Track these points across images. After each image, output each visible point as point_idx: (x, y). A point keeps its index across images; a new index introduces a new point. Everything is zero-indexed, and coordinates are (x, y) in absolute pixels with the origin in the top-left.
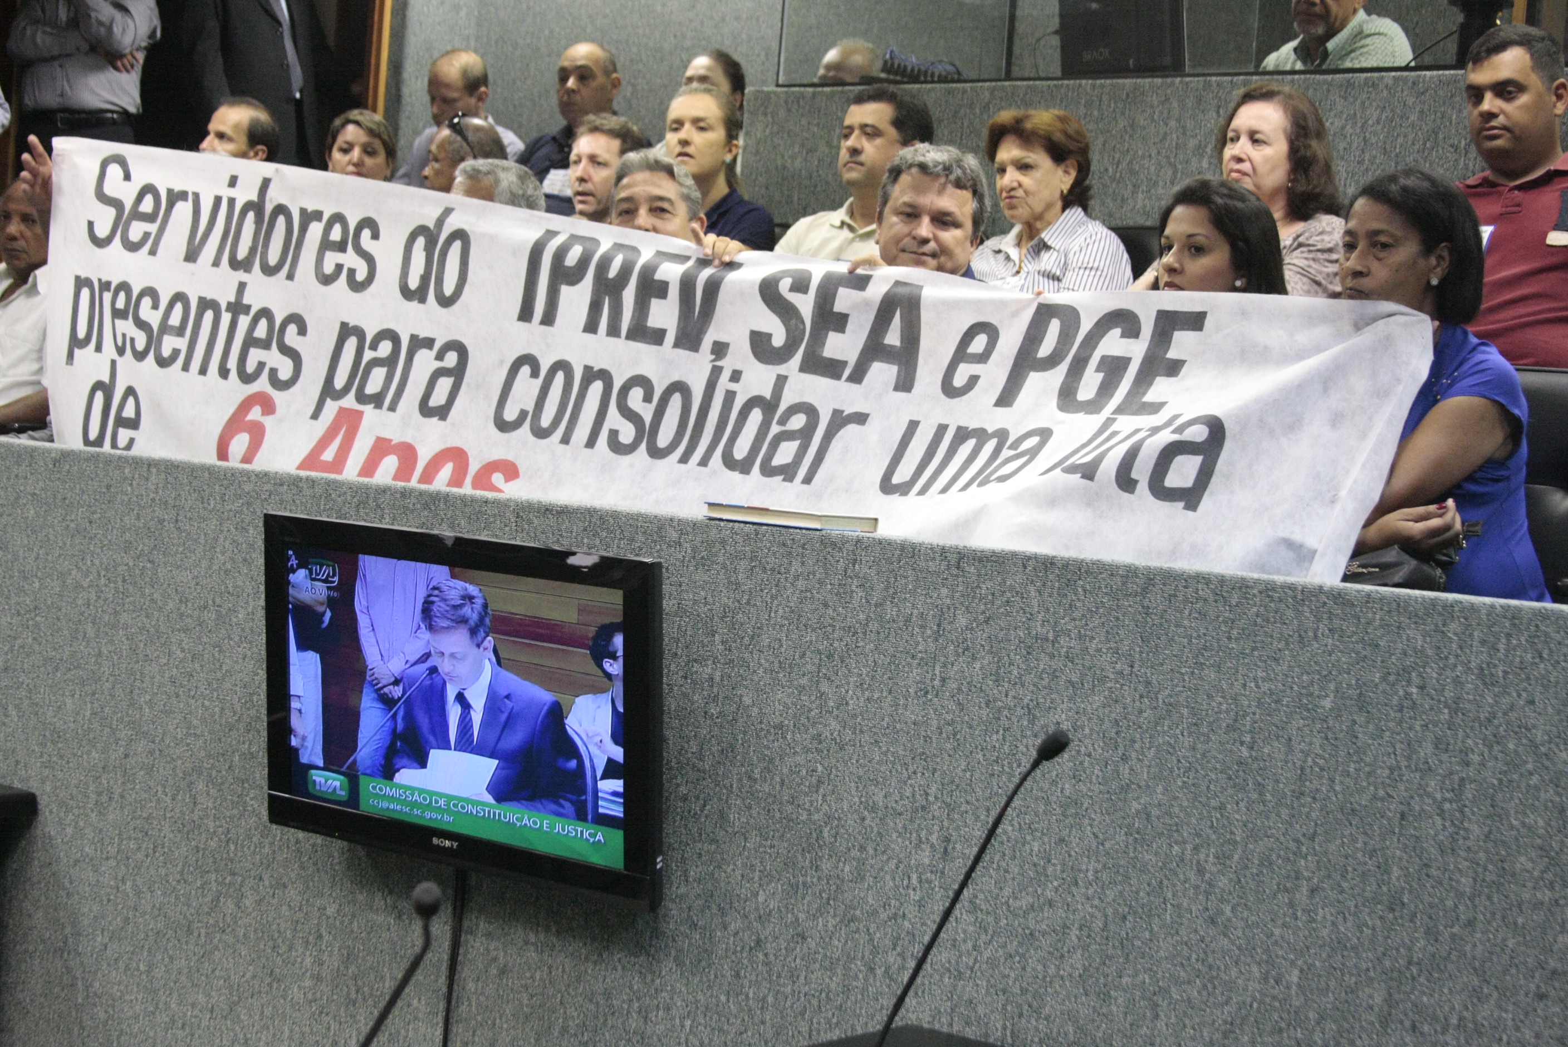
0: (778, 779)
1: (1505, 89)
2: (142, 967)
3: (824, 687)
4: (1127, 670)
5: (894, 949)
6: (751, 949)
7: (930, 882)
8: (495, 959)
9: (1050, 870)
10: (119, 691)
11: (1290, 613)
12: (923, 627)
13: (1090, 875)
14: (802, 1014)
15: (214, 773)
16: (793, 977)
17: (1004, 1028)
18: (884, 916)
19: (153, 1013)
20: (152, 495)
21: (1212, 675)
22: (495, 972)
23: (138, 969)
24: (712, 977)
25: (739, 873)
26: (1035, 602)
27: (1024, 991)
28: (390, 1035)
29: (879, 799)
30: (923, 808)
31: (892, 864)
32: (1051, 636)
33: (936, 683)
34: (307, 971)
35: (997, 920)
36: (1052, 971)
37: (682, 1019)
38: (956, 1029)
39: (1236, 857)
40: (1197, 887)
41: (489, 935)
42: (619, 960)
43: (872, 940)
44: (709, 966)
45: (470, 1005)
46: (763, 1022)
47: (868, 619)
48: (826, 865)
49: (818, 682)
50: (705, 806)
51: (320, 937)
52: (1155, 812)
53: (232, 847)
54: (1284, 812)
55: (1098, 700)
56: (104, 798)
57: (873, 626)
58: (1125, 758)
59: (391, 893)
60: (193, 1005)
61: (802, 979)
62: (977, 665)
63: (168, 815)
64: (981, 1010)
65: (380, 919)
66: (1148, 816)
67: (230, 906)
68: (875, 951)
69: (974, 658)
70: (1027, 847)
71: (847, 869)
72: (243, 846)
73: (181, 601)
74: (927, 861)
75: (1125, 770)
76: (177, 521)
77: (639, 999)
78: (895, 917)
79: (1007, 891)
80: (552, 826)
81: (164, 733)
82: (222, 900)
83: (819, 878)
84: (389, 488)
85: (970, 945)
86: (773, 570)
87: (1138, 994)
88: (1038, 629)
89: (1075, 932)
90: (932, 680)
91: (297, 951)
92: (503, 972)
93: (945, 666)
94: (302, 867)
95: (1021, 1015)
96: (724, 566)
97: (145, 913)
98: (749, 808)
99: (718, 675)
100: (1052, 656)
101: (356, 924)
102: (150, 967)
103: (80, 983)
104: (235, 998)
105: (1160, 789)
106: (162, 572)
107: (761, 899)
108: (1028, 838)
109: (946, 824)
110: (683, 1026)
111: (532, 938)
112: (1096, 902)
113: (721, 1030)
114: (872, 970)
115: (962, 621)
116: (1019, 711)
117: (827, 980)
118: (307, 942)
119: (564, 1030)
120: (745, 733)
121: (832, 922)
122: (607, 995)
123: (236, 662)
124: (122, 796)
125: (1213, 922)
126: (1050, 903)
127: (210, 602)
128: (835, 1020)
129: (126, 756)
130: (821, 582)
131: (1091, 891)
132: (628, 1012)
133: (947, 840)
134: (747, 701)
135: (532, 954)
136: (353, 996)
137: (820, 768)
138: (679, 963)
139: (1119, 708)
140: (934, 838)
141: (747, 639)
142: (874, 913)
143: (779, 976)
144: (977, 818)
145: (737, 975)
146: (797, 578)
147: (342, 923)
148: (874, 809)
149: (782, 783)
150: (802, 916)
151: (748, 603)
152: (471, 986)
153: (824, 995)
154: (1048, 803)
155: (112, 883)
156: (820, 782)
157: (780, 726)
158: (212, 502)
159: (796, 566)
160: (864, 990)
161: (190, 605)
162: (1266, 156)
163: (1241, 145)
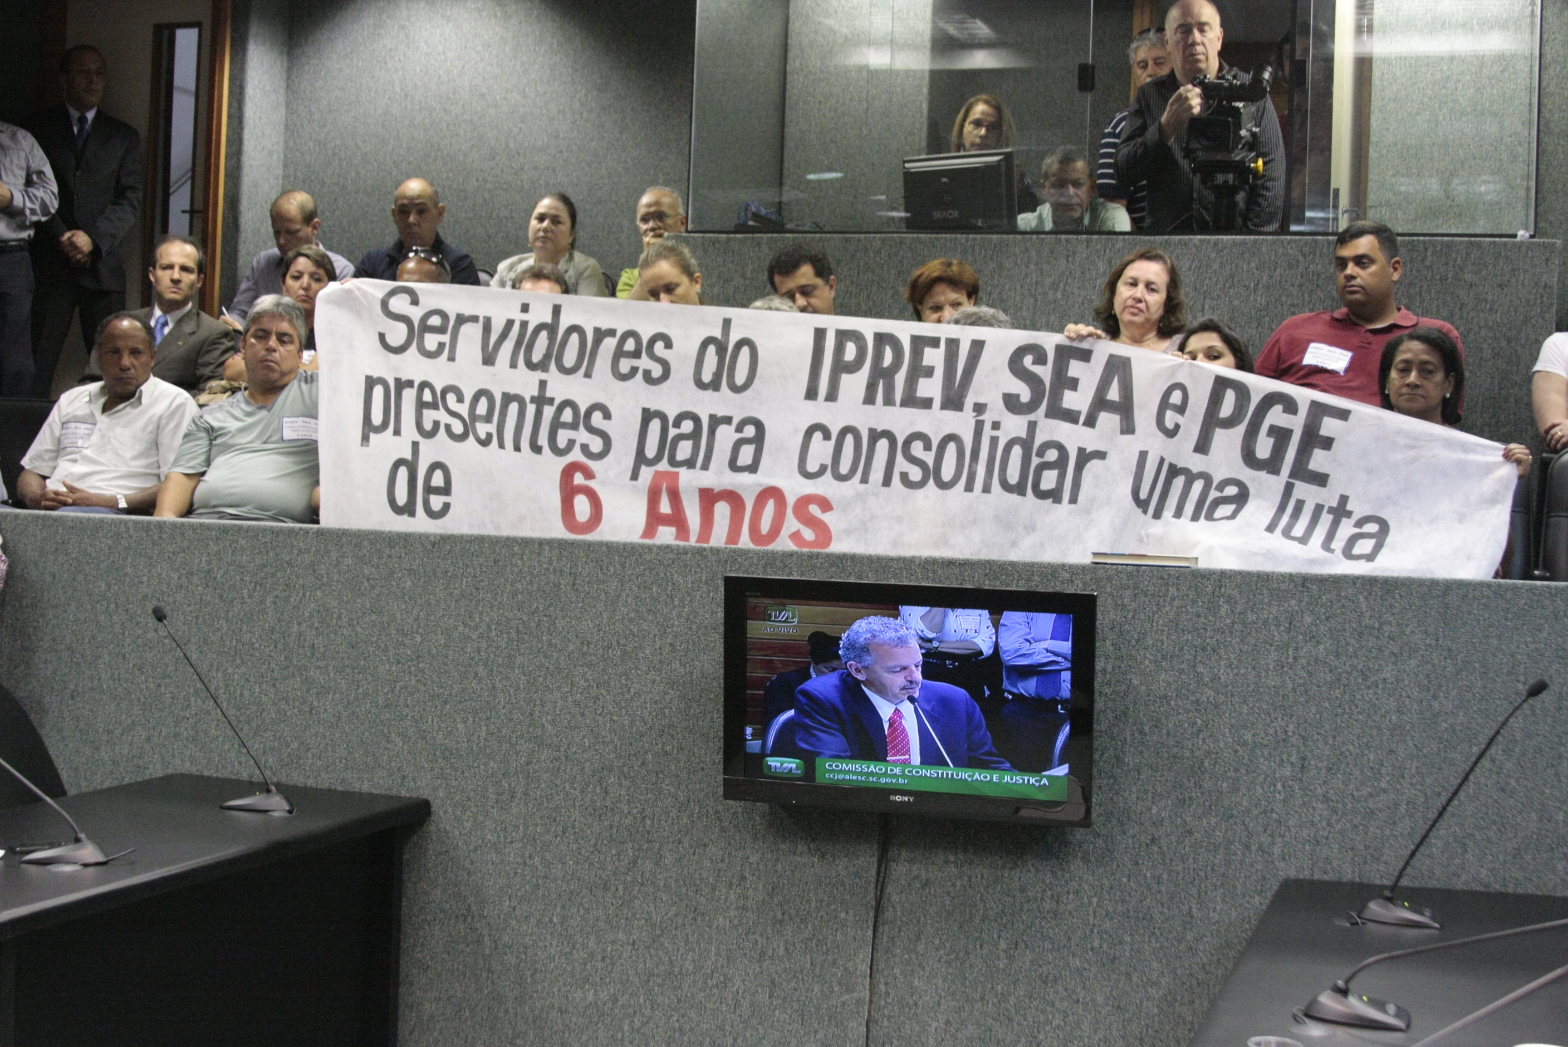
0: (1165, 732)
1: (1361, 261)
2: (555, 920)
3: (1200, 669)
4: (1434, 643)
5: (1265, 831)
6: (1147, 845)
7: (1291, 787)
8: (917, 877)
9: (1383, 770)
10: (517, 715)
11: (1547, 602)
12: (1278, 626)
13: (1413, 771)
14: (1192, 883)
15: (626, 769)
16: (1183, 859)
17: (1354, 872)
18: (1255, 812)
19: (571, 953)
20: (545, 566)
21: (1495, 642)
22: (918, 885)
23: (551, 921)
24: (1115, 867)
25: (1134, 796)
26: (1364, 606)
27: (1367, 847)
28: (818, 940)
29: (1249, 738)
30: (1284, 740)
31: (1261, 779)
32: (1377, 626)
33: (1290, 660)
34: (732, 904)
35: (1345, 805)
36: (1387, 832)
37: (1090, 898)
38: (1316, 877)
39: (1517, 750)
40: (1490, 770)
41: (910, 861)
42: (1033, 865)
43: (1247, 828)
44: (1112, 860)
45: (895, 911)
46: (1159, 892)
47: (1233, 623)
48: (1207, 785)
49: (1194, 666)
50: (1103, 754)
51: (743, 878)
52: (1458, 728)
53: (649, 822)
54: (1549, 720)
55: (1413, 662)
56: (506, 797)
57: (1238, 627)
58: (1435, 697)
59: (813, 840)
60: (613, 942)
61: (1191, 860)
62: (1321, 647)
63: (577, 804)
64: (1335, 863)
65: (805, 859)
66: (1454, 731)
67: (648, 865)
68: (1250, 835)
69: (1318, 643)
70: (1366, 758)
71: (1225, 785)
72: (659, 820)
73: (582, 643)
74: (1288, 774)
75: (1436, 705)
76: (574, 585)
77: (1050, 889)
78: (1265, 812)
79: (1351, 786)
80: (1001, 778)
81: (569, 744)
82: (639, 862)
83: (1202, 793)
84: (797, 553)
85: (1324, 823)
86: (1153, 595)
87: (1451, 839)
88: (1367, 621)
89: (1403, 806)
90: (1287, 658)
91: (720, 891)
92: (926, 884)
93: (1296, 649)
94: (723, 830)
95: (1365, 862)
96: (1111, 594)
97: (556, 879)
98: (1142, 752)
99: (1109, 668)
100: (1378, 638)
101: (779, 866)
102: (564, 920)
103: (486, 939)
104: (658, 932)
105: (1461, 714)
106: (560, 623)
107: (1154, 811)
108: (1366, 752)
109: (1302, 748)
110: (1090, 903)
111: (952, 858)
112: (1419, 787)
113: (1123, 901)
114: (1248, 847)
115: (1308, 619)
116: (1355, 674)
117: (1212, 858)
118: (731, 883)
119: (985, 918)
120: (1135, 703)
121: (1214, 821)
122: (1023, 890)
123: (645, 686)
124: (526, 794)
125: (1503, 790)
126: (1384, 791)
127: (614, 643)
128: (1219, 884)
129: (528, 764)
130: (1194, 602)
131: (1414, 780)
132: (1042, 899)
133: (1304, 759)
134: (1136, 682)
135: (953, 870)
136: (779, 916)
137: (1199, 722)
138: (1086, 860)
139: (1429, 667)
140: (1293, 759)
141: (1133, 642)
142: (1248, 811)
143: (1171, 860)
144: (1326, 743)
145: (1137, 864)
146: (1173, 599)
147: (766, 866)
148: (1245, 744)
149: (1169, 733)
150: (1188, 819)
151: (1133, 617)
152: (895, 898)
153: (1209, 868)
154: (1379, 728)
155: (519, 860)
156: (1200, 731)
157: (1165, 697)
158: (612, 570)
159: (1172, 591)
160: (1242, 862)
161: (592, 646)
162: (1156, 300)
163: (1140, 291)
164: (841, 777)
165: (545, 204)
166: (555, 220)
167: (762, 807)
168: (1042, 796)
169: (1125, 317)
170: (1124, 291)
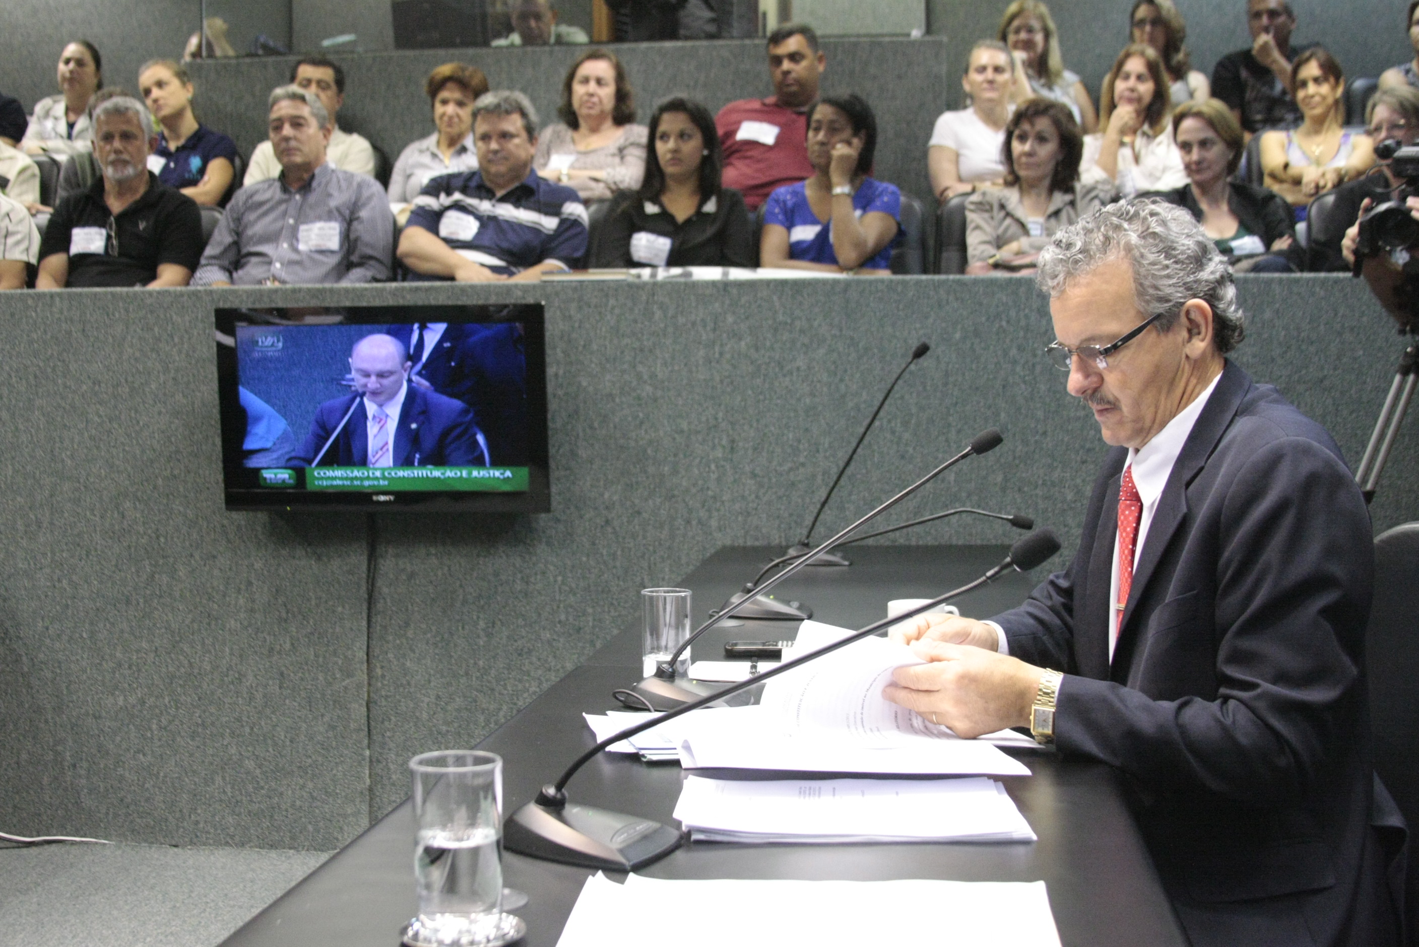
0: (612, 425)
1: (793, 57)
2: (85, 635)
3: (640, 368)
4: (838, 333)
5: (703, 506)
6: (602, 527)
7: (723, 466)
8: (403, 570)
9: (801, 447)
10: (39, 453)
11: (932, 293)
12: (705, 326)
13: (826, 445)
14: (643, 556)
15: (139, 494)
16: (634, 536)
17: (780, 537)
18: (694, 490)
19: (100, 664)
20: (57, 316)
21: (889, 330)
22: (404, 577)
23: (82, 637)
24: (575, 548)
25: (588, 484)
26: (777, 304)
27: (791, 515)
28: (319, 633)
29: (684, 425)
30: (715, 426)
31: (698, 460)
32: (789, 321)
33: (717, 355)
34: (241, 608)
35: (770, 479)
36: (807, 500)
37: (555, 577)
38: (749, 543)
39: (913, 422)
40: (892, 441)
41: (397, 556)
42: (504, 552)
43: (687, 505)
44: (573, 542)
45: (386, 602)
46: (615, 567)
47: (666, 327)
48: (651, 470)
49: (634, 367)
50: (559, 449)
51: (250, 583)
52: (863, 406)
53: (162, 540)
54: (938, 394)
55: (822, 351)
56: (34, 528)
57: (670, 330)
58: (841, 380)
59: (309, 545)
60: (138, 651)
61: (640, 537)
62: (743, 343)
63: (98, 529)
64: (764, 530)
65: (303, 563)
66: (859, 410)
67: (165, 579)
68: (690, 511)
69: (740, 339)
70: (785, 437)
71: (666, 469)
72: (172, 538)
73: (94, 383)
74: (720, 455)
75: (842, 387)
76: (84, 330)
77: (521, 572)
78: (702, 490)
79: (775, 463)
80: (470, 473)
81: (88, 475)
82: (157, 576)
83: (647, 478)
84: (281, 289)
85: (753, 496)
86: (596, 306)
87: (862, 503)
88: (780, 318)
89: (820, 477)
90: (714, 353)
91: (230, 596)
92: (412, 576)
93: (722, 345)
94: (229, 541)
95: (790, 528)
96: (559, 307)
97: (83, 598)
98: (592, 445)
99: (561, 372)
100: (791, 332)
101: (281, 570)
102: (92, 634)
103: (24, 658)
104: (178, 639)
105: (864, 394)
106: (73, 367)
107: (607, 495)
108: (786, 432)
109: (731, 432)
110: (555, 581)
111: (433, 551)
112: (832, 459)
113: (584, 578)
114: (688, 522)
115: (730, 319)
116: (773, 364)
117: (658, 534)
118: (240, 589)
119: (465, 602)
120: (585, 402)
121: (658, 501)
122: (496, 574)
123: (153, 417)
124: (52, 524)
125: (903, 457)
126: (803, 465)
127: (123, 381)
128: (666, 556)
129: (52, 496)
130: (631, 310)
131: (828, 454)
132: (514, 581)
133: (733, 441)
134: (584, 384)
135: (434, 561)
136: (284, 615)
137: (641, 415)
138: (548, 544)
139: (835, 355)
140: (724, 442)
141: (580, 348)
142: (687, 490)
143: (624, 538)
144: (751, 426)
145: (594, 544)
146: (613, 308)
147: (269, 571)
148: (682, 431)
149: (615, 427)
150: (637, 501)
151: (580, 327)
152: (385, 590)
153: (657, 543)
154: (796, 411)
155: (48, 584)
156: (642, 423)
157: (611, 395)
158: (117, 315)
159: (612, 302)
160: (684, 536)
161: (103, 385)
162: (607, 93)
163: (592, 87)
164: (329, 483)
165: (72, 49)
166: (80, 63)
167: (262, 517)
168: (506, 488)
169: (582, 112)
170: (579, 90)
